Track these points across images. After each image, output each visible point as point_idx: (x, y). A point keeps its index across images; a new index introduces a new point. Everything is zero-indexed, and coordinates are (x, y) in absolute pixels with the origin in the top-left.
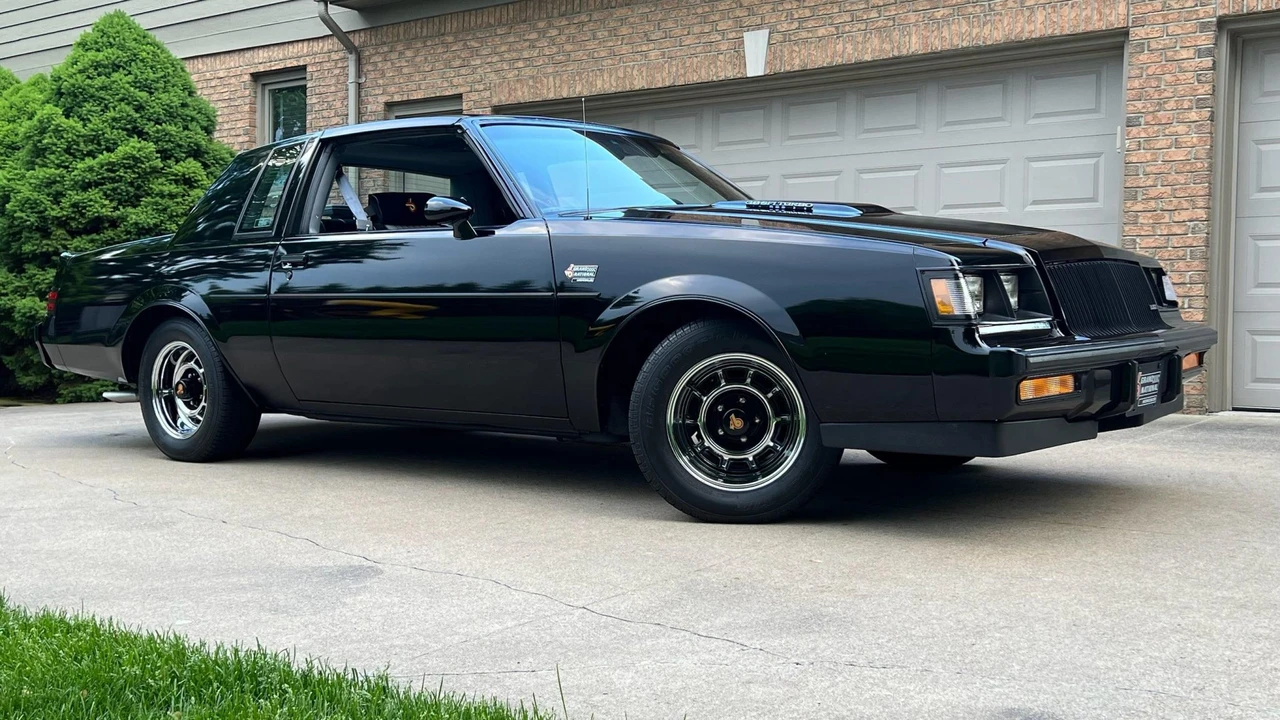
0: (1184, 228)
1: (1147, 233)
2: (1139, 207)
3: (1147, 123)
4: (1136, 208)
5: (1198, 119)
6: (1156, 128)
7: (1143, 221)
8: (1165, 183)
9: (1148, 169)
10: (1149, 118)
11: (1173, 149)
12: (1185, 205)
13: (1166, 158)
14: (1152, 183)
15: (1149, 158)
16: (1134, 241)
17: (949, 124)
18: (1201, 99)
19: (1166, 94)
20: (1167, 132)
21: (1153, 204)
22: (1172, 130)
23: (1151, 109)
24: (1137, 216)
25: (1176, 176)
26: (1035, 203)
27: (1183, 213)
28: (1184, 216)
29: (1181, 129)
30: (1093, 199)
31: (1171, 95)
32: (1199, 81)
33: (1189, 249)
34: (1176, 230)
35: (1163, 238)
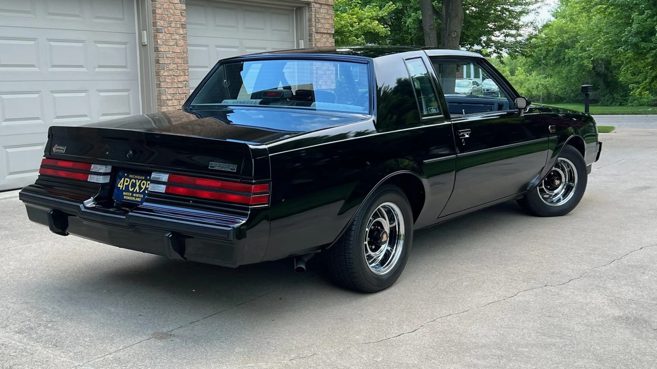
0: (182, 85)
1: (169, 87)
2: (166, 74)
3: (165, 32)
4: (164, 74)
5: (182, 33)
6: (169, 35)
7: (168, 81)
8: (174, 63)
9: (168, 55)
10: (166, 30)
11: (175, 47)
12: (182, 74)
13: (174, 51)
14: (169, 62)
15: (168, 50)
16: (165, 90)
17: (50, 14)
18: (184, 24)
19: (171, 19)
20: (173, 37)
21: (170, 72)
22: (174, 37)
23: (166, 26)
24: (165, 78)
25: (177, 60)
26: (100, 67)
27: (182, 77)
28: (181, 79)
29: (177, 37)
30: (125, 67)
31: (173, 20)
32: (181, 15)
33: (184, 95)
34: (180, 85)
35: (175, 89)
